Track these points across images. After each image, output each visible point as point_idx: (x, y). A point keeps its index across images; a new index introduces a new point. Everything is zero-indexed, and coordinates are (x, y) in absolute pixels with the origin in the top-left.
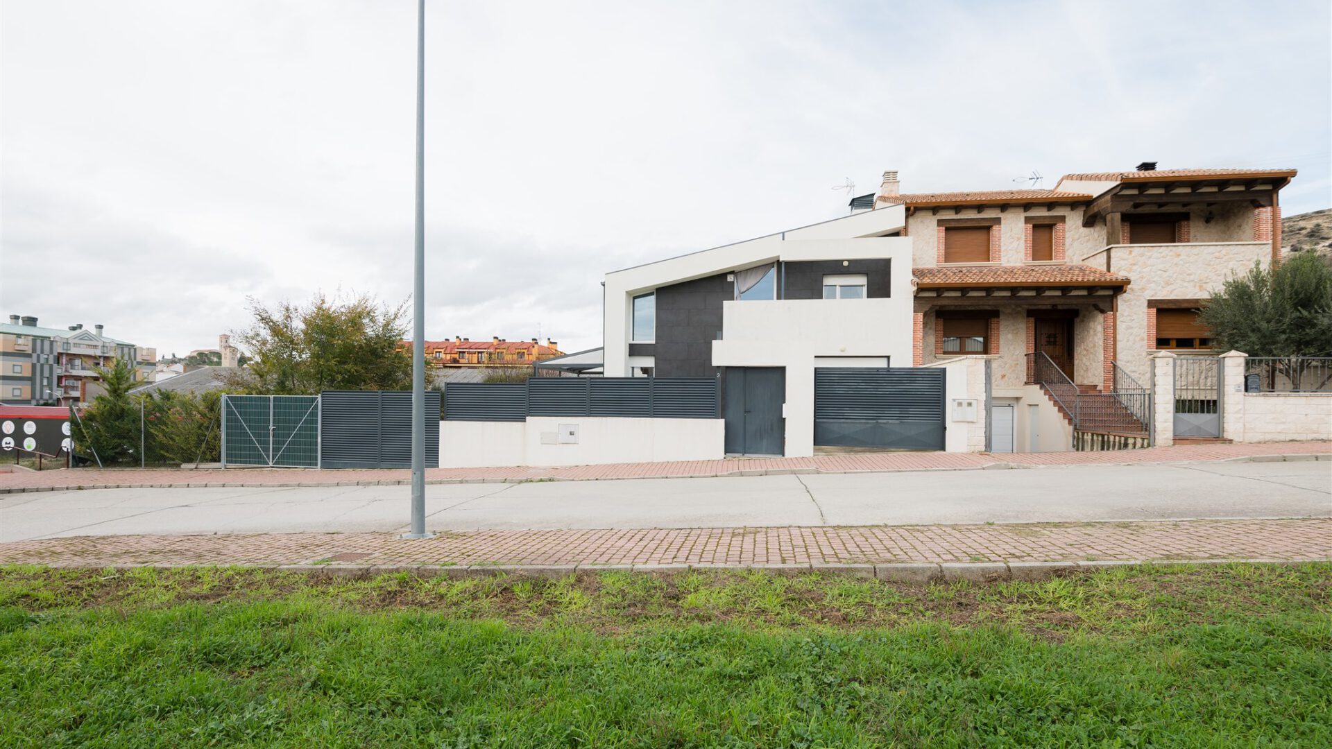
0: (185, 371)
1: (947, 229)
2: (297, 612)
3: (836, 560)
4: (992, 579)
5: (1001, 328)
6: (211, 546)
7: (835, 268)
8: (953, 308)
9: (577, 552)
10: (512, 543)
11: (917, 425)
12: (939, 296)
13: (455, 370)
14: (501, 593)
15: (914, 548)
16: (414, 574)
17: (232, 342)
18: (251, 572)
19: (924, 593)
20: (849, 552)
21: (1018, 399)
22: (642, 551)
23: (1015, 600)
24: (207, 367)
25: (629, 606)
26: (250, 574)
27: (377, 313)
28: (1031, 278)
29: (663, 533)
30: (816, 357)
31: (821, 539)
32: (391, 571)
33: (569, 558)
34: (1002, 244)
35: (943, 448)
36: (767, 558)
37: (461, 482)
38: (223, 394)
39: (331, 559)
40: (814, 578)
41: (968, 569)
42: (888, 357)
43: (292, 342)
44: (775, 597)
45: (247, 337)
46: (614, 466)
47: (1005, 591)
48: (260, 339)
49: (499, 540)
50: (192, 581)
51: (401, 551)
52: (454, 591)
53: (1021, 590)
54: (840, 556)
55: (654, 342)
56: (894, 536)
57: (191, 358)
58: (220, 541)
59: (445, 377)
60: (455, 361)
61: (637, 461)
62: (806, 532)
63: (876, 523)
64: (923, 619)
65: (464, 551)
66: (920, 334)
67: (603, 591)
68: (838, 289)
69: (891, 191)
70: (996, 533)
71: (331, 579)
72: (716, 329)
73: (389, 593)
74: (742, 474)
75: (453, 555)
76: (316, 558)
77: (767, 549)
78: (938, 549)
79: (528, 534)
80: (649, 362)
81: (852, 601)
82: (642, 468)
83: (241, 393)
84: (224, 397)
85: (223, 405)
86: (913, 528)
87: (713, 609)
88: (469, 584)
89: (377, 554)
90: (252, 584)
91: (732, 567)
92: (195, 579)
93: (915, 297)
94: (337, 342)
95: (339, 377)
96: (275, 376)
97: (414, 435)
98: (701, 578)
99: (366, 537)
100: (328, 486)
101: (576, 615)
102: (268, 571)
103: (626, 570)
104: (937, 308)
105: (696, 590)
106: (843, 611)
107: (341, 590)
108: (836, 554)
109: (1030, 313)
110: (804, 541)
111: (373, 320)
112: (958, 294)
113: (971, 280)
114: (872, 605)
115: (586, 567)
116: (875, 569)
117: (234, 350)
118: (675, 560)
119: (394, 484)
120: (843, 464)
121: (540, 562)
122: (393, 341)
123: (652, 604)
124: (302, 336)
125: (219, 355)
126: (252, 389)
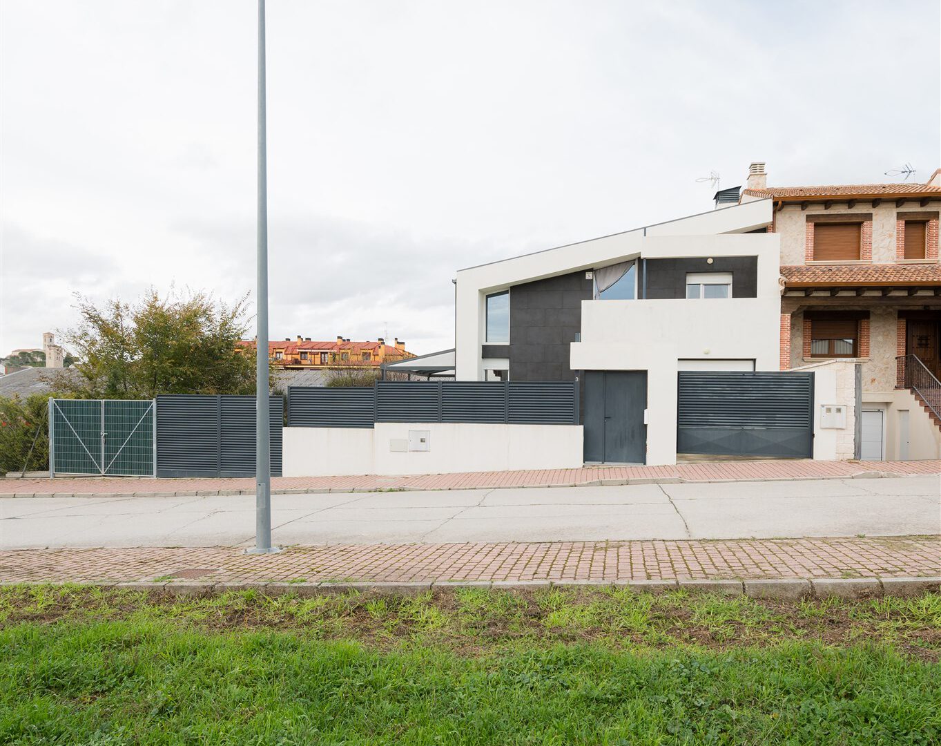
0: (6, 373)
1: (817, 225)
2: (139, 633)
3: (704, 576)
4: (864, 595)
5: (872, 330)
6: (43, 561)
7: (699, 265)
8: (821, 309)
9: (433, 568)
10: (364, 558)
11: (784, 432)
12: (807, 296)
13: (297, 372)
14: (354, 612)
15: (784, 563)
16: (262, 590)
17: (56, 341)
18: (87, 590)
19: (795, 610)
20: (716, 567)
21: (887, 404)
22: (500, 567)
23: (888, 617)
24: (31, 367)
25: (489, 625)
26: (87, 592)
27: (214, 311)
28: (903, 277)
29: (521, 548)
30: (679, 359)
31: (687, 553)
32: (238, 589)
33: (425, 575)
34: (873, 242)
35: (811, 456)
36: (632, 574)
37: (306, 492)
38: (50, 398)
39: (173, 576)
40: (680, 595)
41: (839, 585)
42: (754, 360)
43: (123, 342)
44: (641, 615)
45: (74, 337)
46: (468, 475)
47: (877, 608)
48: (88, 339)
49: (349, 554)
50: (25, 600)
51: (246, 567)
52: (305, 609)
53: (894, 607)
54: (707, 571)
55: (508, 344)
56: (763, 550)
57: (13, 358)
58: (52, 556)
59: (288, 381)
60: (296, 362)
61: (492, 470)
62: (671, 546)
63: (743, 536)
64: (795, 638)
65: (313, 567)
66: (787, 336)
67: (462, 610)
68: (702, 288)
69: (758, 184)
70: (867, 546)
71: (173, 597)
72: (574, 331)
73: (236, 612)
74: (602, 484)
75: (302, 571)
76: (156, 575)
77: (632, 564)
78: (808, 564)
79: (380, 549)
80: (504, 365)
81: (721, 619)
82: (497, 477)
83: (69, 397)
84: (51, 401)
85: (51, 410)
86: (782, 542)
87: (577, 628)
88: (320, 602)
89: (221, 570)
90: (90, 602)
91: (595, 583)
92: (29, 598)
93: (783, 297)
94: (172, 342)
95: (174, 380)
96: (105, 378)
97: (258, 444)
98: (563, 595)
99: (209, 551)
100: (165, 496)
101: (434, 635)
102: (106, 589)
103: (485, 587)
104: (805, 308)
105: (558, 609)
106: (712, 630)
107: (185, 609)
108: (703, 569)
109: (902, 314)
110: (669, 556)
111: (209, 319)
112: (827, 294)
113: (840, 279)
114: (740, 624)
115: (443, 584)
116: (744, 585)
117: (59, 349)
118: (536, 576)
119: (235, 494)
120: (707, 473)
121: (394, 579)
122: (232, 341)
123: (513, 623)
124: (134, 336)
125: (43, 355)
126: (81, 392)
